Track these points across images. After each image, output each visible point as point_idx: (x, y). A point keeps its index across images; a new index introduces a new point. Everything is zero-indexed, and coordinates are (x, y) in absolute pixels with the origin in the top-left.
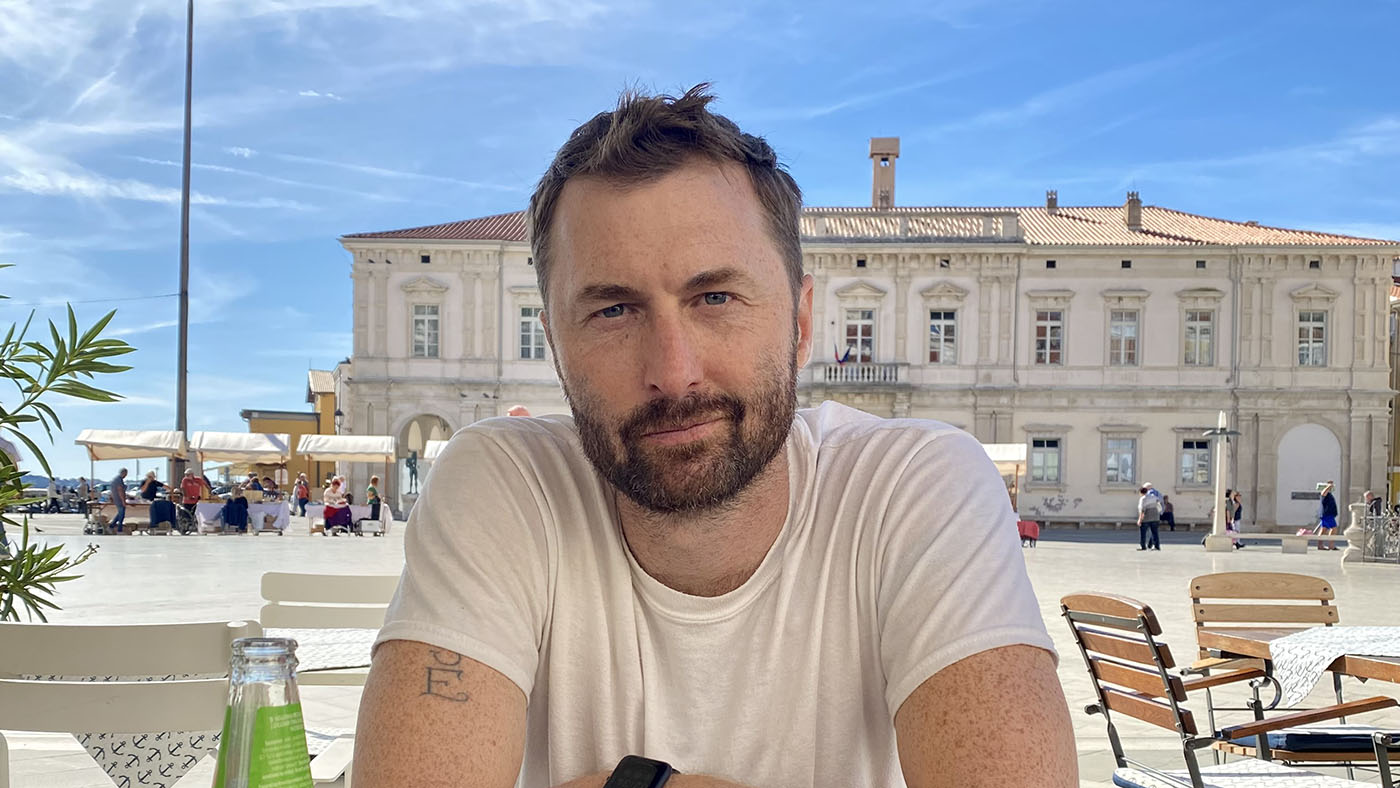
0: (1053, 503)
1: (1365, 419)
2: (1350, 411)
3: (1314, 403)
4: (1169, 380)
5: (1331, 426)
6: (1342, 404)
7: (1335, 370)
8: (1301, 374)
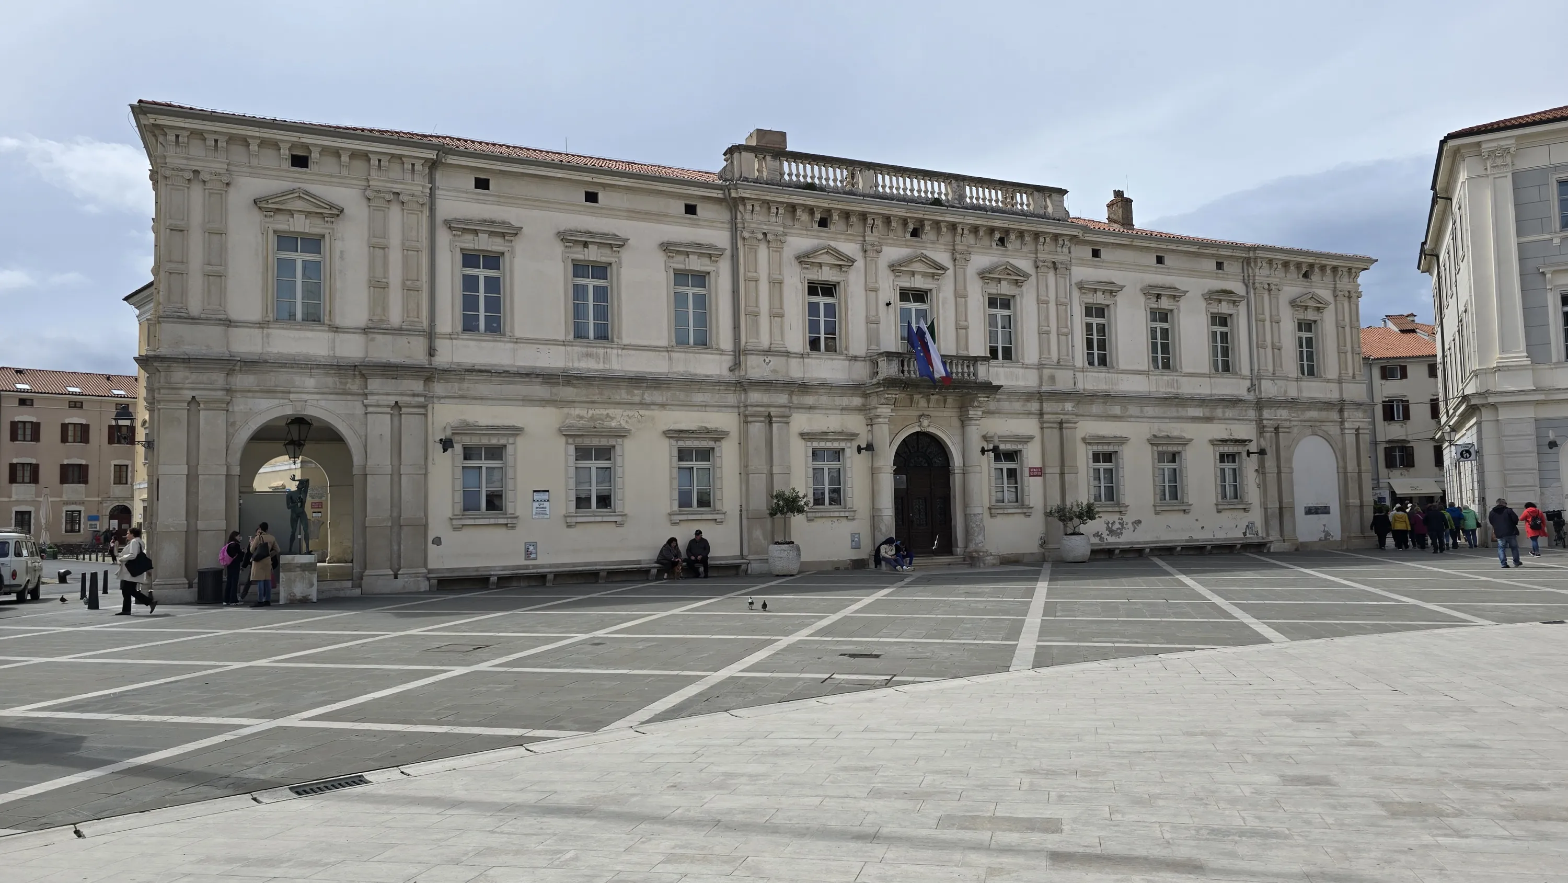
0: (1115, 528)
1: (1353, 431)
2: (1342, 422)
3: (1313, 414)
4: (1204, 388)
5: (1327, 438)
6: (1335, 416)
7: (1328, 381)
8: (1304, 384)
